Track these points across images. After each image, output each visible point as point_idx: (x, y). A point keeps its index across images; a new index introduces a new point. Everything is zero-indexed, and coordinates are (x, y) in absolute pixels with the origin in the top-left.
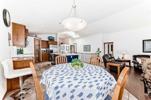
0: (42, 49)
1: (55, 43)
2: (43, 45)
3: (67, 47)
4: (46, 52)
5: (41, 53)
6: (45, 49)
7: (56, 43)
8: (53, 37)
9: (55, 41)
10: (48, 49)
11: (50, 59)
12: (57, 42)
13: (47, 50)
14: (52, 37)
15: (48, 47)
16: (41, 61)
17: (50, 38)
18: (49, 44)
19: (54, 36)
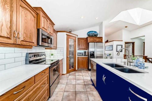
0: (78, 51)
1: (98, 40)
2: (80, 45)
3: (117, 45)
4: (84, 55)
5: (77, 56)
6: (82, 51)
7: (100, 40)
8: (95, 32)
9: (98, 36)
10: (87, 51)
11: (90, 68)
12: (101, 38)
13: (85, 52)
14: (93, 31)
15: (88, 47)
16: (77, 69)
17: (91, 33)
18: (89, 43)
19: (96, 29)
